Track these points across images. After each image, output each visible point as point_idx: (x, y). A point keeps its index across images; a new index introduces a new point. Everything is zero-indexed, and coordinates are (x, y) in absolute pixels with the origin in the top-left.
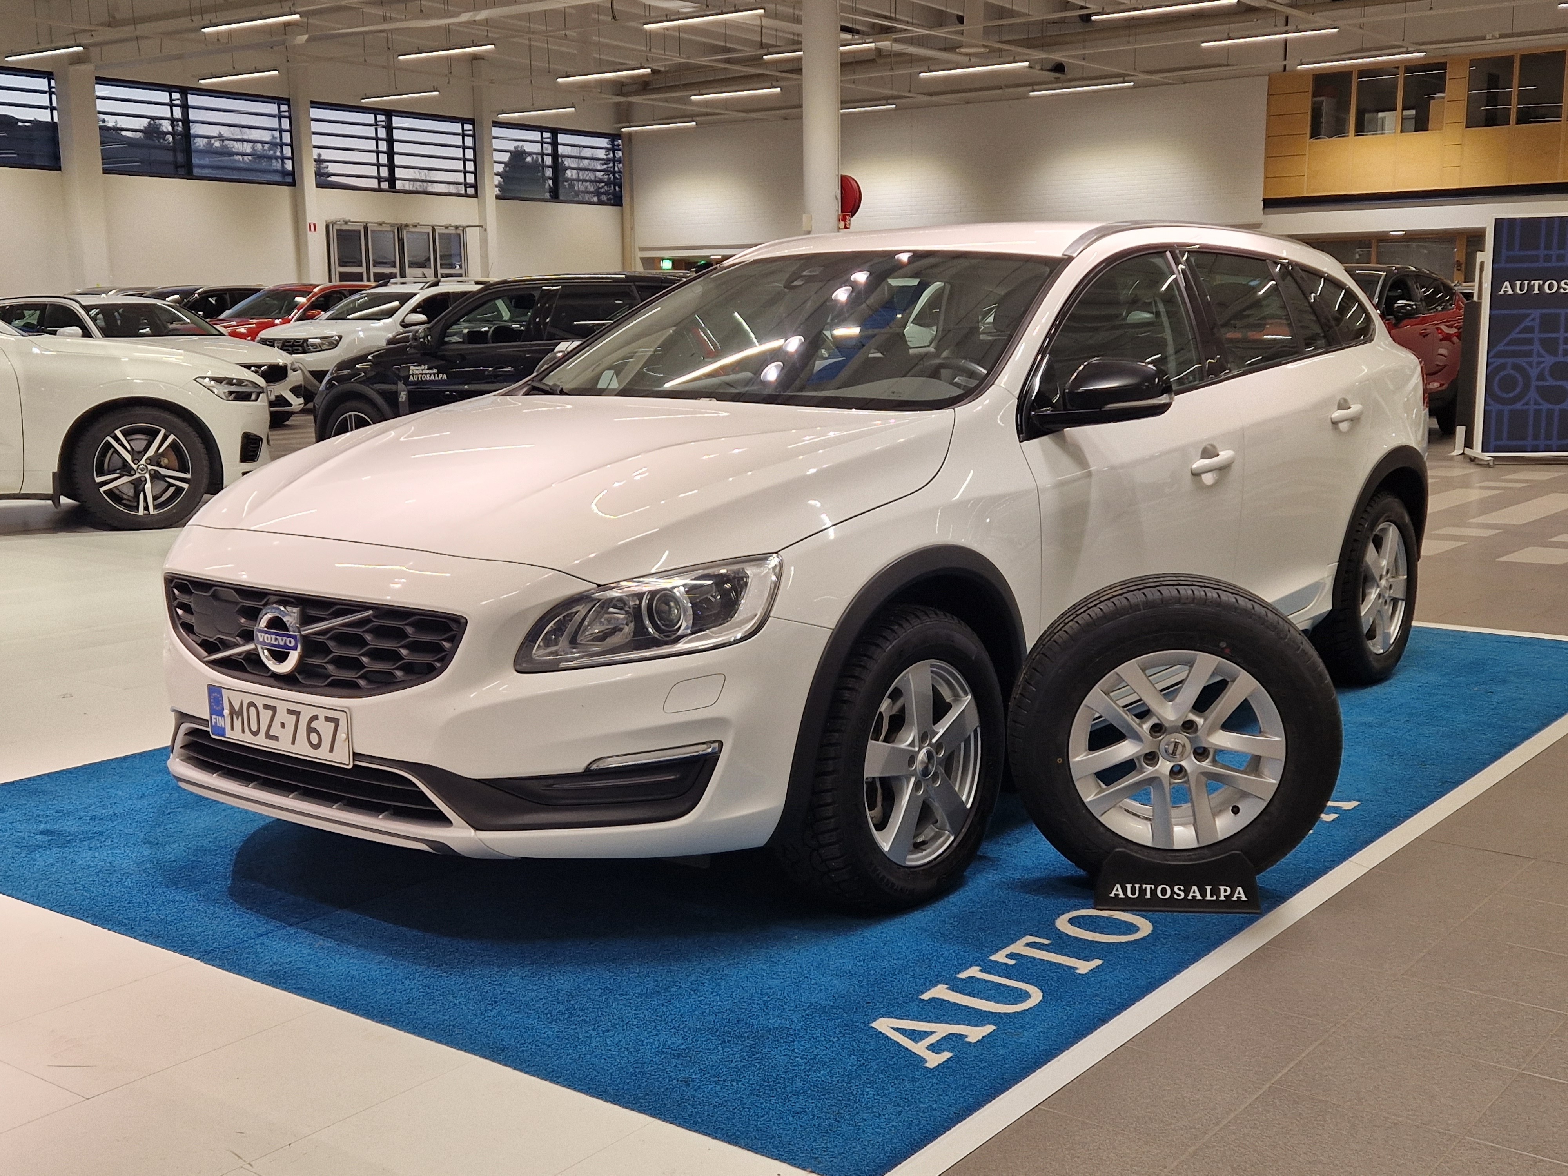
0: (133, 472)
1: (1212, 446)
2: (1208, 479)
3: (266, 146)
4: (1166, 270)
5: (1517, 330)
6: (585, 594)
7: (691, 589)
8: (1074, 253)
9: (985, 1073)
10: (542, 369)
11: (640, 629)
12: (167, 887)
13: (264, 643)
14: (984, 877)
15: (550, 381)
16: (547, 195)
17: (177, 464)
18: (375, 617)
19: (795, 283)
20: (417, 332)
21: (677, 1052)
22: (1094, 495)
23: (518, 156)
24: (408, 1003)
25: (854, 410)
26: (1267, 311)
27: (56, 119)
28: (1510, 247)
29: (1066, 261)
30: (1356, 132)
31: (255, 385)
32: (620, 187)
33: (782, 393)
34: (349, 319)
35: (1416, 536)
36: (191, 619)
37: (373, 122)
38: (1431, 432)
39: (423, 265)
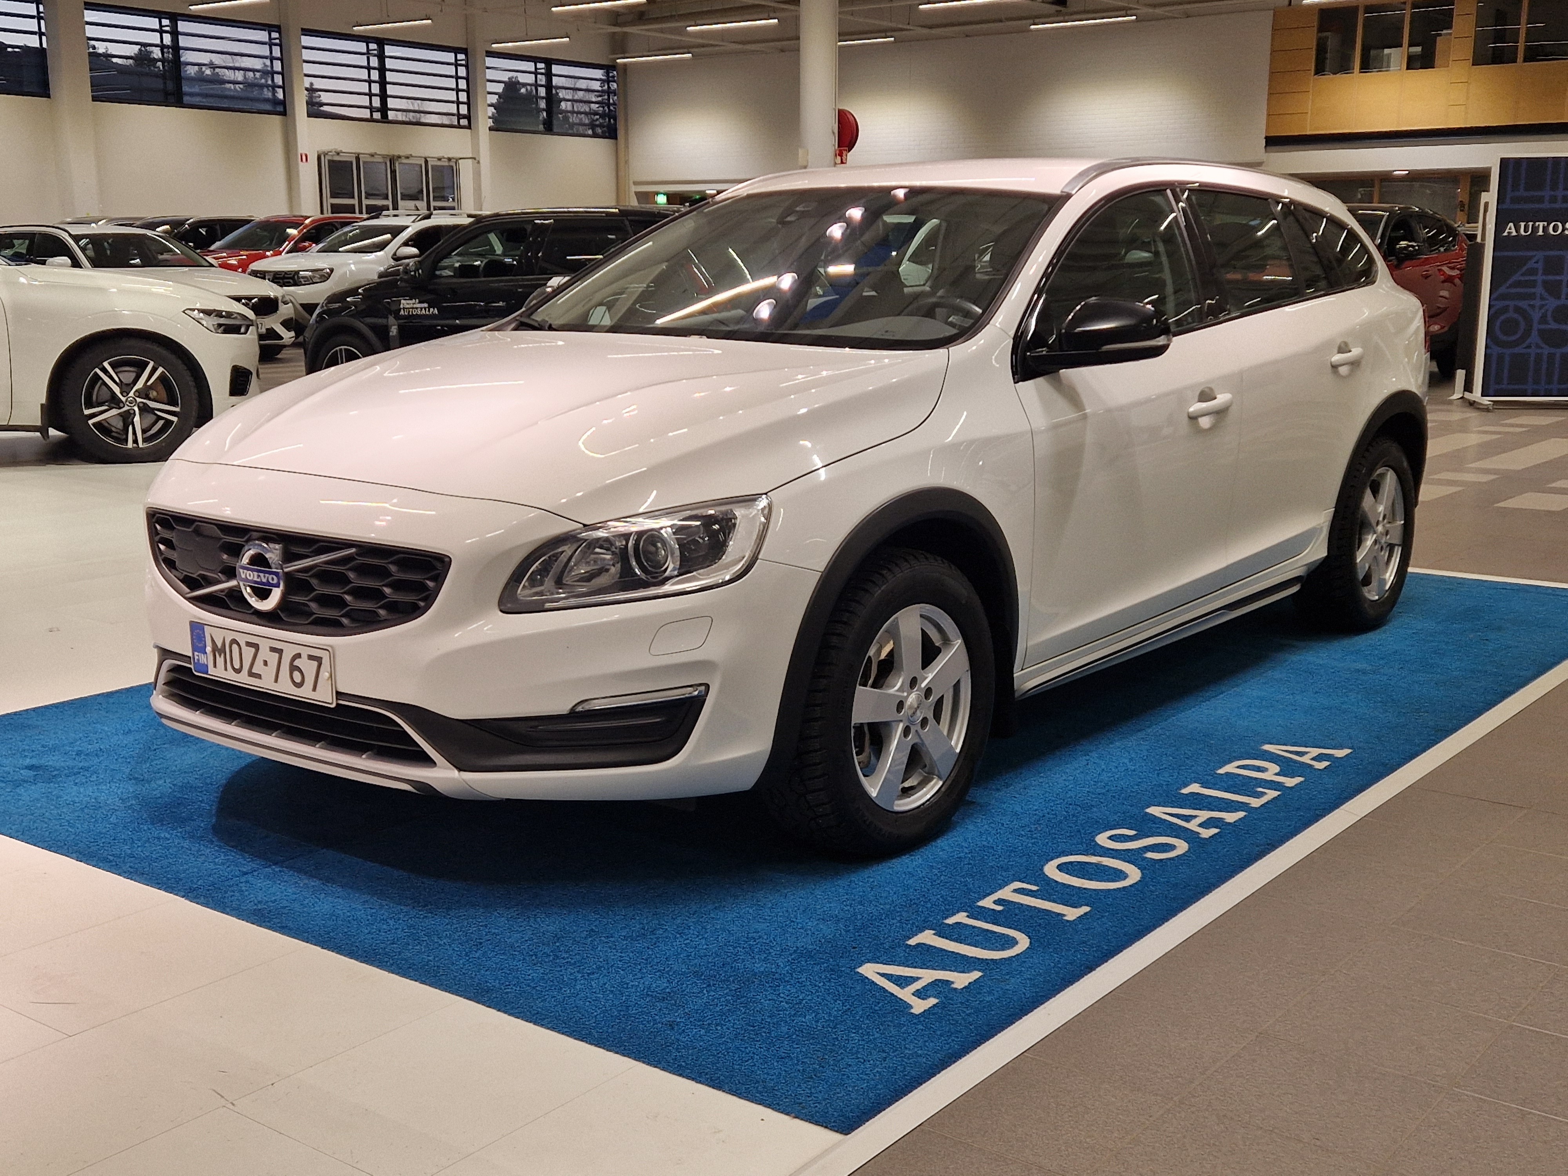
0: (121, 405)
1: (1211, 389)
2: (1205, 422)
3: (258, 75)
4: (1167, 209)
5: (1520, 273)
6: (573, 533)
7: (678, 530)
8: (1073, 189)
9: (971, 1020)
10: (532, 304)
11: (627, 570)
12: (153, 824)
13: (246, 580)
14: (972, 822)
15: (539, 316)
16: (541, 127)
17: (165, 396)
18: (357, 555)
19: (789, 219)
20: (408, 265)
21: (662, 995)
22: (1090, 438)
23: (512, 86)
24: (393, 944)
25: (847, 349)
26: (1269, 251)
27: (45, 46)
28: (1515, 187)
29: (1065, 198)
30: (1361, 68)
31: (245, 317)
32: (615, 120)
33: (774, 331)
34: (339, 252)
35: (1414, 481)
36: (173, 555)
37: (365, 51)
38: (1432, 375)
39: (415, 196)
